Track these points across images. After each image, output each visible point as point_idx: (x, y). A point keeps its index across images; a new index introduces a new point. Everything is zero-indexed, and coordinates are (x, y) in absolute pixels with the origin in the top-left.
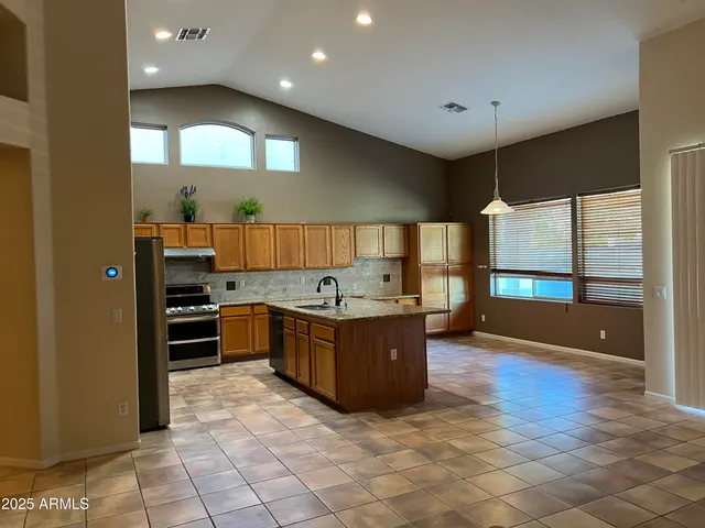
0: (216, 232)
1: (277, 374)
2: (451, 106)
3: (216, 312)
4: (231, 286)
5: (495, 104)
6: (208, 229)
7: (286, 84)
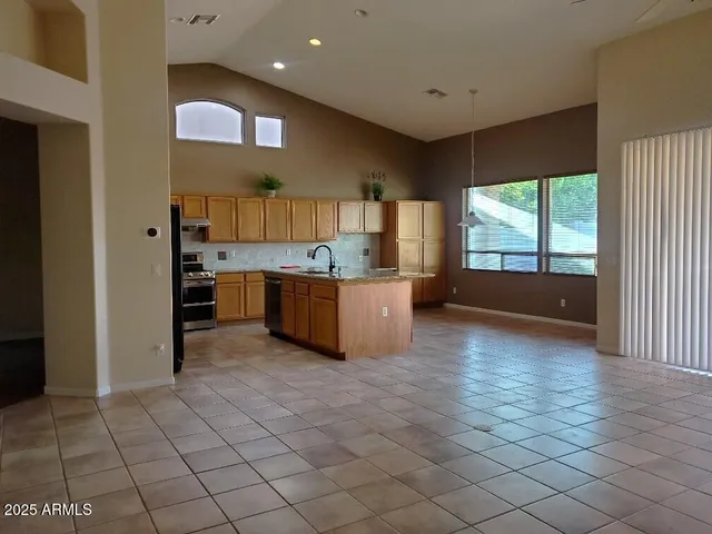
0: (211, 204)
1: (272, 334)
2: (432, 92)
3: (211, 279)
4: (222, 256)
5: (473, 92)
6: (204, 200)
7: (279, 66)
